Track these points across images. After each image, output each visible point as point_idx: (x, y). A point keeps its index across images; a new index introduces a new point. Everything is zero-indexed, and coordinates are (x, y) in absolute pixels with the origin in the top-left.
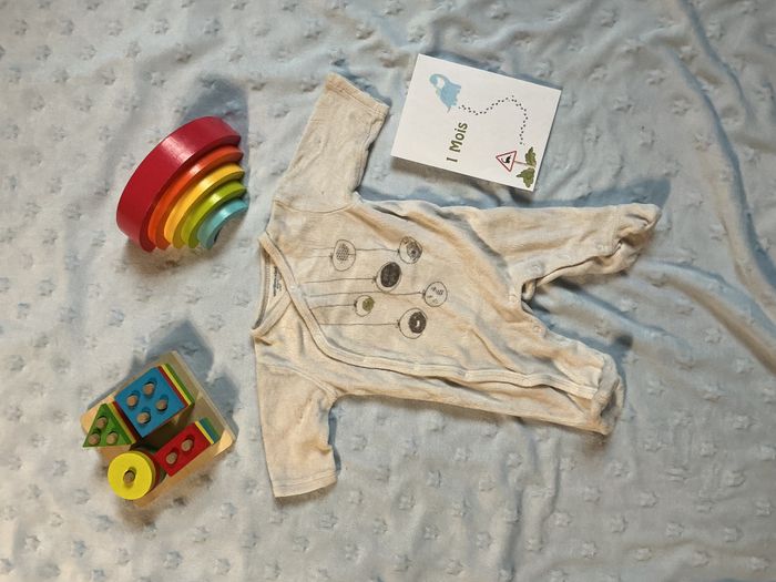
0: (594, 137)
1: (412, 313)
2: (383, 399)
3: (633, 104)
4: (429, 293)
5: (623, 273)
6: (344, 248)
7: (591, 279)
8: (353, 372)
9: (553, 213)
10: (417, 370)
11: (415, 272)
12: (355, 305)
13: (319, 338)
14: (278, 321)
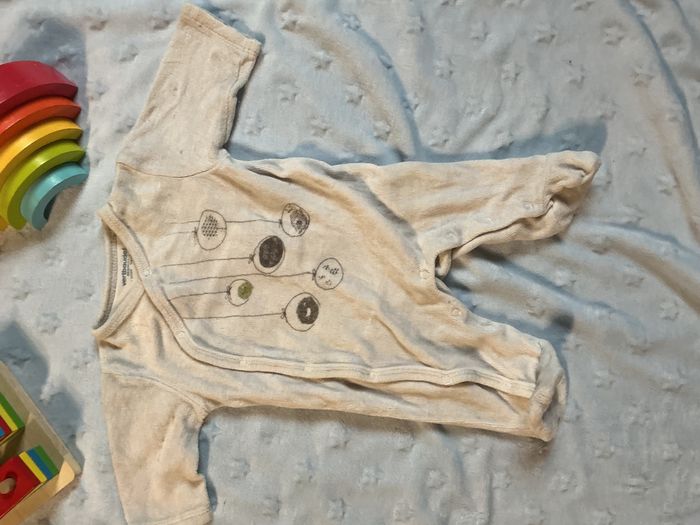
0: (513, 75)
1: (301, 298)
2: (267, 410)
3: (556, 32)
4: (321, 272)
5: (556, 238)
6: (212, 220)
7: (518, 247)
8: (227, 379)
9: (467, 167)
10: (310, 371)
11: (302, 247)
12: (228, 292)
13: (183, 336)
14: (129, 317)
